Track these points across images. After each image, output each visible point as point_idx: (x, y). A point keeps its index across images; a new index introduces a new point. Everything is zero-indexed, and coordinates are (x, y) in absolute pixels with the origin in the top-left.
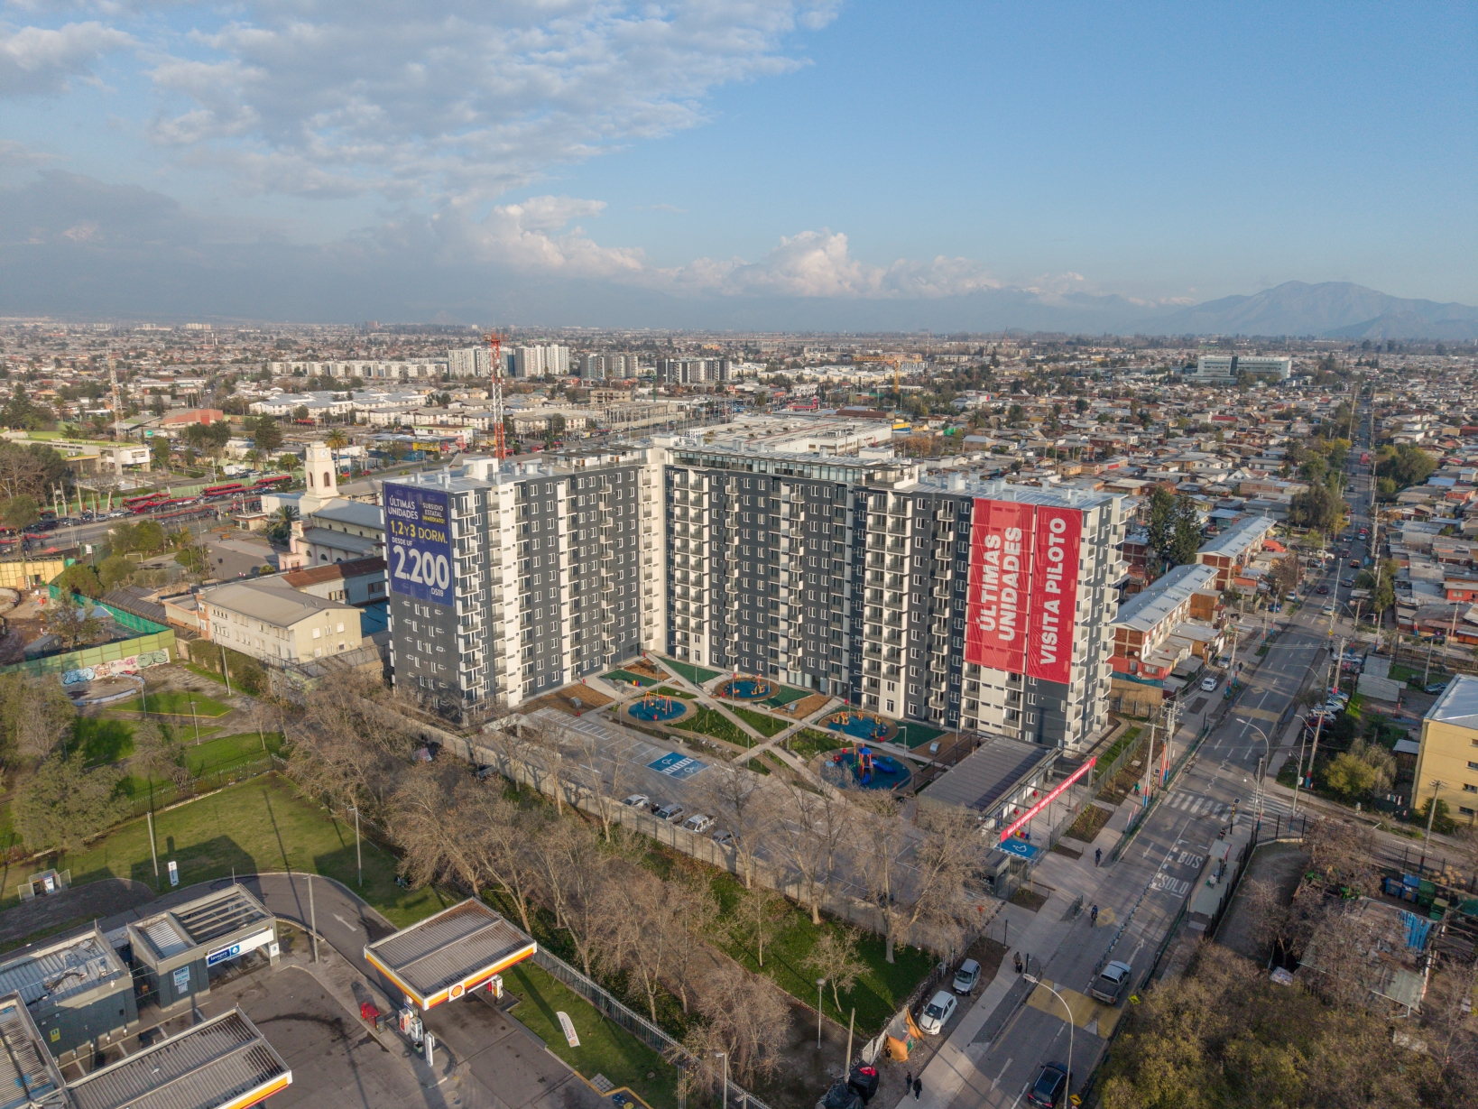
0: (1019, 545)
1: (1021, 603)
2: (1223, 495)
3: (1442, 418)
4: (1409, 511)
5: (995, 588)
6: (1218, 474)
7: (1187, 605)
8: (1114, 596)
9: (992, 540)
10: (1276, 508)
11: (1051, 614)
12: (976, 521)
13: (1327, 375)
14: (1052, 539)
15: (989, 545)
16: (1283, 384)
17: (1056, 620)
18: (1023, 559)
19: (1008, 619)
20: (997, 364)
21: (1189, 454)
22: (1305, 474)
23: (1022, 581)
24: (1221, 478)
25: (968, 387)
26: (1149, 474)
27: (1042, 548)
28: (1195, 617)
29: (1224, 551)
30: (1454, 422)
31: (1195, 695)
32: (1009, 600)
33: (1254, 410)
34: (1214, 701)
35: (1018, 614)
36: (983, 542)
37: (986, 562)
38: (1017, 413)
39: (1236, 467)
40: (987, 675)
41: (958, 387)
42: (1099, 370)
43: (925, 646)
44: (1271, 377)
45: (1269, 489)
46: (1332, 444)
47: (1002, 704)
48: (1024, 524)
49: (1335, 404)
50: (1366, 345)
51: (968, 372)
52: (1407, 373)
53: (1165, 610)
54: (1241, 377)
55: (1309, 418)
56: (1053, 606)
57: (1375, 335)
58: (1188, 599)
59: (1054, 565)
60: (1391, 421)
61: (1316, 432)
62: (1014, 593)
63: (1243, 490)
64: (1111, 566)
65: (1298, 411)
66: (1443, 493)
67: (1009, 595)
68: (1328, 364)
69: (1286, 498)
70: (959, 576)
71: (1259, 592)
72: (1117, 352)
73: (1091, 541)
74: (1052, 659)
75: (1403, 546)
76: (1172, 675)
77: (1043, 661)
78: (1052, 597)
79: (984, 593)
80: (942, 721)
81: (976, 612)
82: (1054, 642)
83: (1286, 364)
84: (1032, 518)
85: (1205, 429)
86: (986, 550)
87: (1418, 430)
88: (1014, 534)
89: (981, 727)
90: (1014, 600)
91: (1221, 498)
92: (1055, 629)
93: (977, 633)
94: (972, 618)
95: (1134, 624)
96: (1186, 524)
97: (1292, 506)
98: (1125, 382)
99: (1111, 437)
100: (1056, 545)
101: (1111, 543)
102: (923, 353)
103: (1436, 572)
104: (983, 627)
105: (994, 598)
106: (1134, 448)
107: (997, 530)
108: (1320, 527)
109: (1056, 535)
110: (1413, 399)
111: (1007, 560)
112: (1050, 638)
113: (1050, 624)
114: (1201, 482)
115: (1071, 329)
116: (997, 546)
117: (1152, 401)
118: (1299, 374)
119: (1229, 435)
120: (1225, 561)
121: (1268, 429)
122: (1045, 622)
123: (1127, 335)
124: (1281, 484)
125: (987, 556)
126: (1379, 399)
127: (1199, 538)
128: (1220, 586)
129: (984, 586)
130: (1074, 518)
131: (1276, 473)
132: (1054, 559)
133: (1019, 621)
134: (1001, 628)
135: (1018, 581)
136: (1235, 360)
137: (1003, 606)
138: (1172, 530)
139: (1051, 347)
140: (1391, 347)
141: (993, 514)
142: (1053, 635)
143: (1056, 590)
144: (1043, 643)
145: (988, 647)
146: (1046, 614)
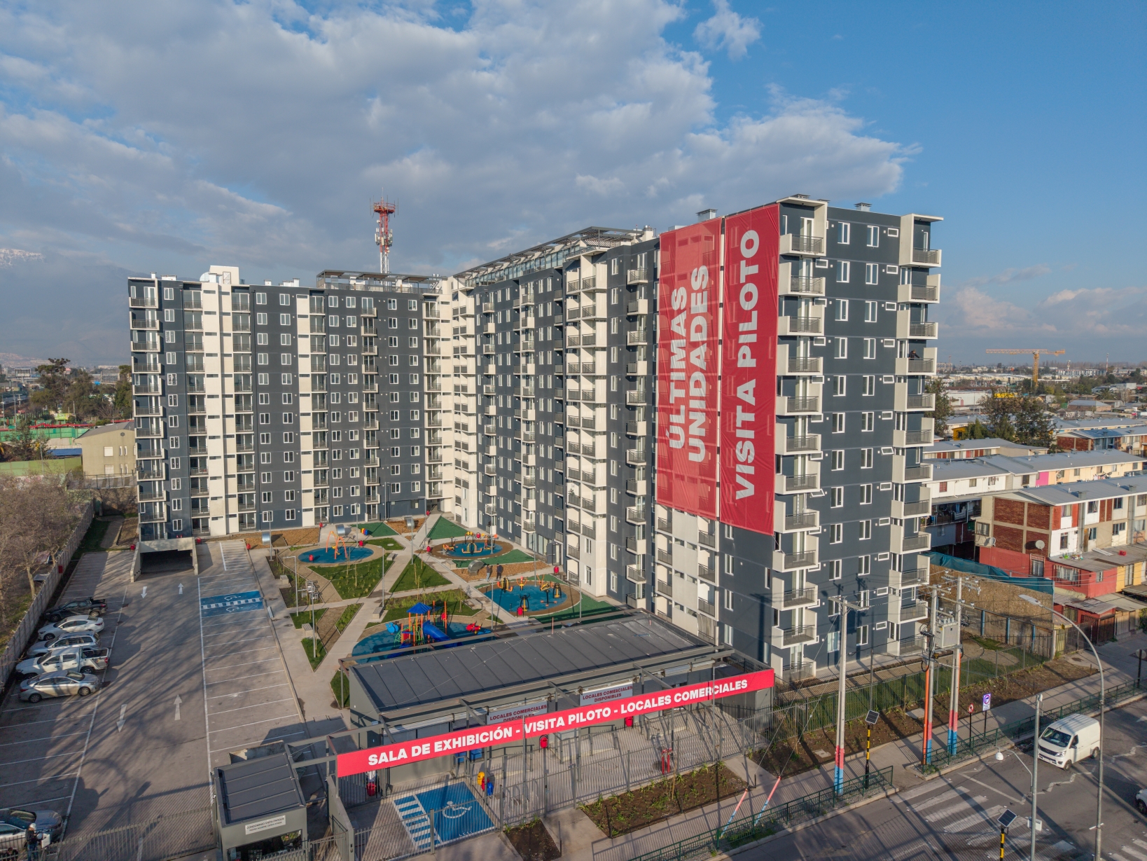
0: (705, 295)
1: (710, 395)
5: (683, 375)
15: (676, 306)
18: (711, 316)
19: (698, 424)
23: (711, 355)
27: (733, 291)
32: (698, 391)
35: (708, 414)
56: (746, 391)
62: (703, 379)
67: (698, 384)
74: (750, 489)
77: (740, 495)
79: (673, 385)
81: (666, 424)
82: (751, 459)
90: (703, 390)
104: (673, 443)
105: (682, 393)
109: (749, 262)
111: (694, 323)
116: (684, 305)
125: (675, 324)
129: (673, 375)
133: (710, 425)
134: (692, 441)
135: (707, 358)
137: (692, 403)
142: (749, 446)
143: (750, 363)
144: (736, 462)
145: (677, 476)
146: (739, 408)
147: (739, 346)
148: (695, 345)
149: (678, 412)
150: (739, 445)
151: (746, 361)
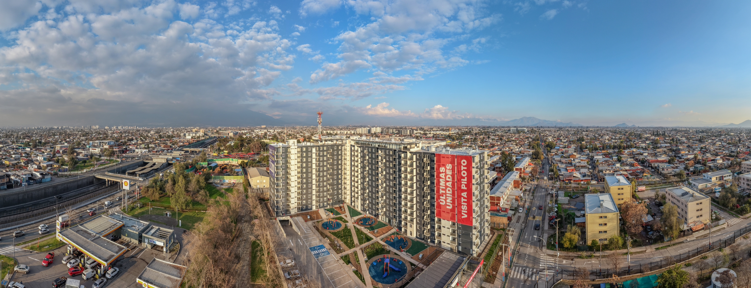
0: (451, 171)
1: (453, 194)
2: (518, 153)
3: (553, 137)
4: (554, 154)
5: (444, 188)
6: (516, 149)
7: (513, 184)
8: (488, 187)
9: (442, 169)
10: (530, 155)
11: (464, 198)
12: (436, 162)
13: (532, 131)
14: (463, 168)
15: (441, 171)
16: (526, 133)
17: (466, 200)
18: (453, 176)
19: (449, 200)
20: (473, 130)
21: (510, 145)
22: (533, 148)
23: (453, 185)
24: (517, 150)
25: (466, 134)
26: (502, 150)
27: (459, 171)
28: (515, 187)
29: (520, 167)
30: (555, 138)
31: (518, 214)
32: (449, 192)
33: (521, 137)
34: (523, 215)
35: (453, 198)
36: (439, 170)
37: (440, 178)
38: (475, 139)
39: (520, 148)
40: (444, 222)
41: (464, 134)
42: (493, 131)
43: (422, 210)
44: (523, 131)
45: (527, 151)
46: (537, 142)
47: (449, 235)
48: (452, 163)
49: (535, 135)
50: (538, 127)
51: (466, 132)
52: (545, 131)
53: (506, 188)
54: (518, 132)
55: (531, 138)
56: (464, 194)
57: (539, 126)
58: (513, 182)
59: (464, 178)
60: (545, 138)
61: (533, 140)
62: (451, 190)
63: (522, 152)
64: (486, 176)
65: (529, 137)
66: (558, 150)
67: (449, 191)
68: (533, 129)
69: (531, 153)
70: (432, 183)
71: (530, 177)
72: (496, 128)
73: (477, 168)
74: (466, 216)
75: (555, 161)
76: (510, 209)
77: (463, 217)
78: (464, 191)
79: (441, 189)
80: (429, 240)
81: (438, 198)
82: (466, 209)
83: (526, 130)
84: (455, 160)
85: (513, 141)
86: (440, 173)
87: (550, 139)
88: (449, 166)
89: (442, 243)
90: (451, 192)
91: (517, 154)
92: (466, 204)
93: (439, 206)
94: (437, 200)
95: (497, 194)
96: (510, 161)
97: (532, 155)
98: (497, 133)
99: (494, 143)
100: (464, 170)
101: (485, 168)
102: (458, 129)
103: (563, 166)
104: (441, 203)
105: (444, 192)
106: (499, 145)
107: (444, 165)
108: (538, 159)
109: (464, 166)
110: (547, 134)
111: (448, 176)
112: (464, 208)
113: (464, 202)
114: (513, 151)
115: (488, 125)
116: (444, 171)
117: (503, 136)
118: (528, 131)
119: (518, 141)
120: (521, 169)
121: (524, 140)
122: (462, 201)
123: (498, 126)
124: (529, 150)
125: (441, 175)
126: (542, 135)
127: (514, 164)
128: (520, 176)
129: (441, 187)
130: (470, 159)
131: (528, 148)
132: (463, 176)
133: (453, 201)
134: (447, 204)
135: (452, 185)
136: (517, 129)
137: (447, 195)
138: (507, 162)
139: (484, 128)
140: (541, 127)
141: (442, 159)
142: (465, 206)
143: (465, 188)
144: (462, 210)
145: (443, 211)
146: (462, 198)
147: (461, 184)
148: (448, 181)
149: (443, 196)
150: (463, 206)
151: (464, 187)
